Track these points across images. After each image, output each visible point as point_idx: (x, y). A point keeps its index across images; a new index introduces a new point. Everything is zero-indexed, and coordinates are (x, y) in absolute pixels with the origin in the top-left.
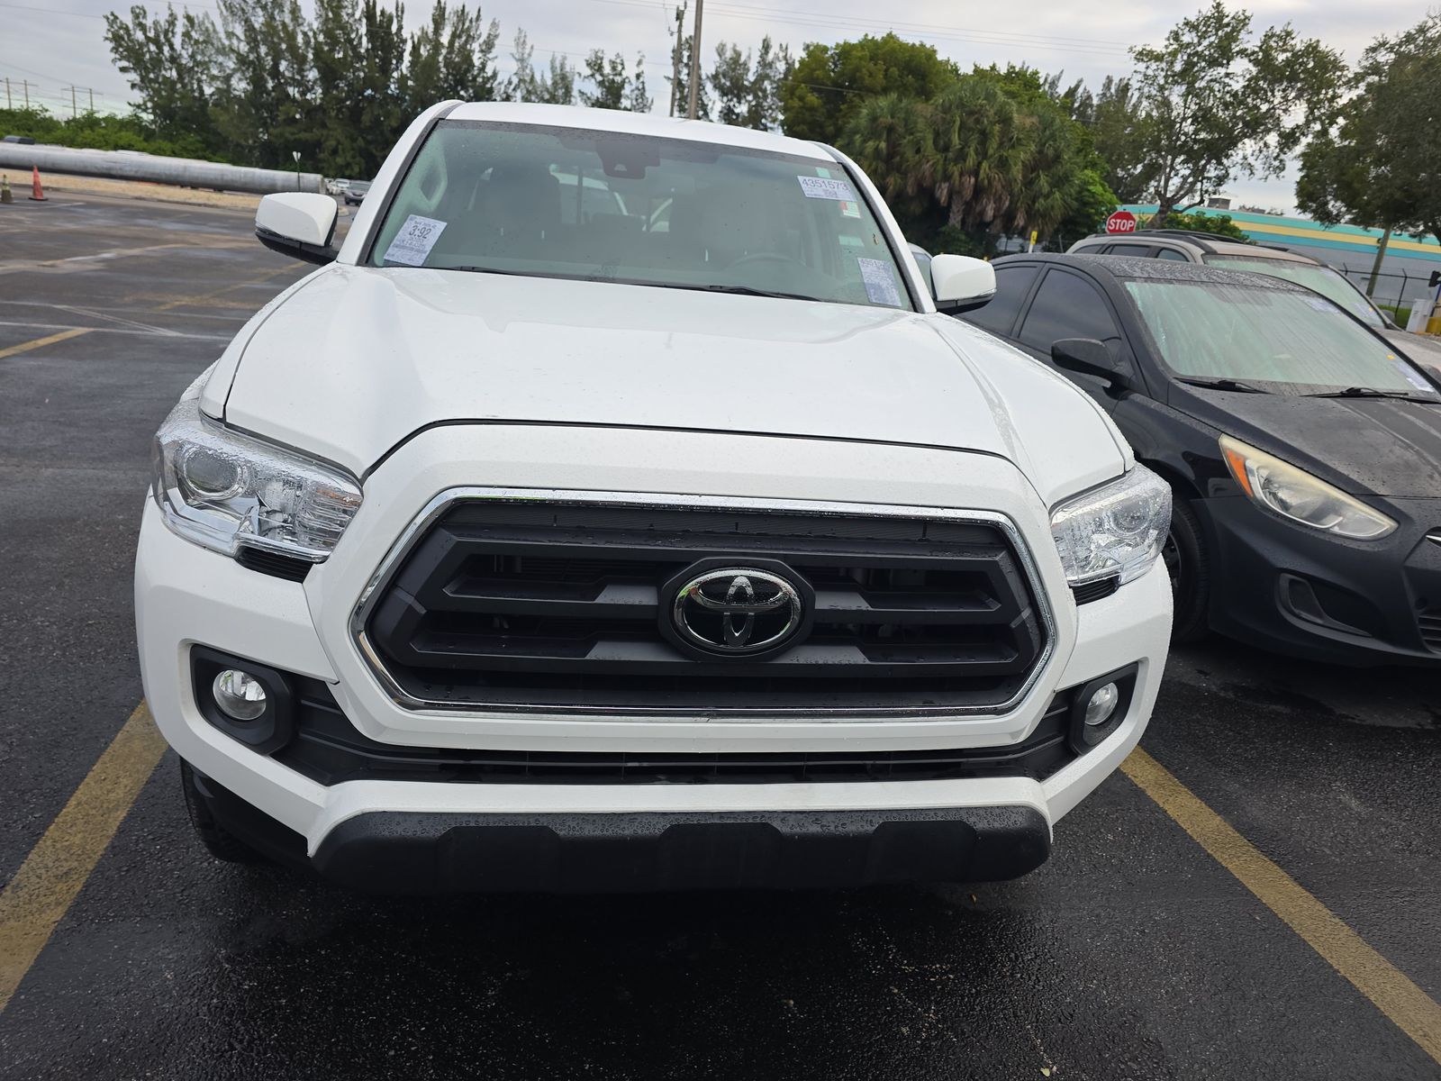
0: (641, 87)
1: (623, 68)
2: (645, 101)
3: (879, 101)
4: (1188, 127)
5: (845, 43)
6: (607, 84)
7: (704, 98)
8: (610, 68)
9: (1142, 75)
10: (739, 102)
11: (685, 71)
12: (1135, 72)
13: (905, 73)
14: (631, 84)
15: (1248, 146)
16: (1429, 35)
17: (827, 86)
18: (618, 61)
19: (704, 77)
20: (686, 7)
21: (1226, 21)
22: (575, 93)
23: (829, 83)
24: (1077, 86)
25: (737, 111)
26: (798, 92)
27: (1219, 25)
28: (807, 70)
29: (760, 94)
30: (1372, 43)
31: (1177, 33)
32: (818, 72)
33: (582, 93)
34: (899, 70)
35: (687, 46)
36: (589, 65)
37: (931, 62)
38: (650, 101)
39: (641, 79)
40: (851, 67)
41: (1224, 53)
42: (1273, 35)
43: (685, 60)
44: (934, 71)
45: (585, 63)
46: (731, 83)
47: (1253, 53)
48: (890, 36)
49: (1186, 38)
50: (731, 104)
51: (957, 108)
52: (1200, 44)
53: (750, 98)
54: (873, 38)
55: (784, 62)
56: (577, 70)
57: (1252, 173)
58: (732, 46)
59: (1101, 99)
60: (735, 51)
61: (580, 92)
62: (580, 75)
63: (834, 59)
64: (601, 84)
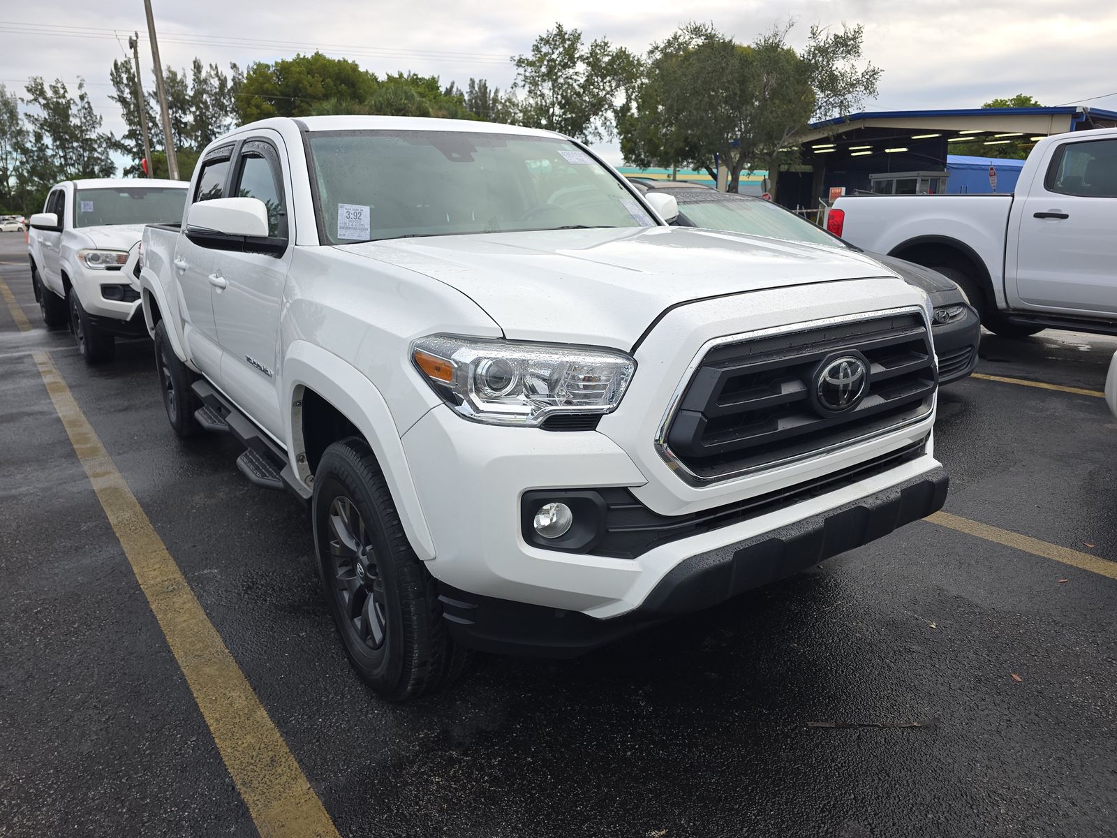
0: (86, 106)
1: (66, 91)
2: (94, 118)
3: (323, 106)
4: (557, 110)
5: (283, 62)
6: (52, 106)
7: (150, 112)
8: (51, 92)
9: (523, 76)
10: (185, 114)
11: (127, 90)
12: (518, 74)
13: (339, 82)
14: (77, 105)
15: (596, 121)
16: (679, 40)
17: (277, 95)
18: (59, 85)
19: (146, 94)
20: (137, 38)
21: (566, 37)
22: (21, 116)
23: (278, 94)
24: (452, 87)
25: (184, 120)
26: (253, 102)
27: (564, 41)
28: (256, 84)
29: (202, 106)
30: (650, 48)
31: (537, 46)
32: (266, 85)
33: (28, 116)
34: (332, 80)
35: (124, 69)
36: (29, 90)
37: (357, 74)
38: (98, 118)
39: (86, 100)
40: (293, 80)
41: (570, 58)
42: (597, 46)
43: (125, 81)
44: (361, 80)
45: (25, 90)
46: (173, 97)
47: (588, 58)
48: (317, 54)
49: (545, 49)
50: (178, 115)
51: (387, 107)
52: (553, 53)
53: (193, 109)
54: (304, 56)
55: (216, 79)
56: (18, 97)
57: (601, 138)
58: (166, 67)
59: (470, 95)
60: (170, 71)
61: (26, 114)
62: (23, 100)
63: (277, 74)
64: (46, 106)
